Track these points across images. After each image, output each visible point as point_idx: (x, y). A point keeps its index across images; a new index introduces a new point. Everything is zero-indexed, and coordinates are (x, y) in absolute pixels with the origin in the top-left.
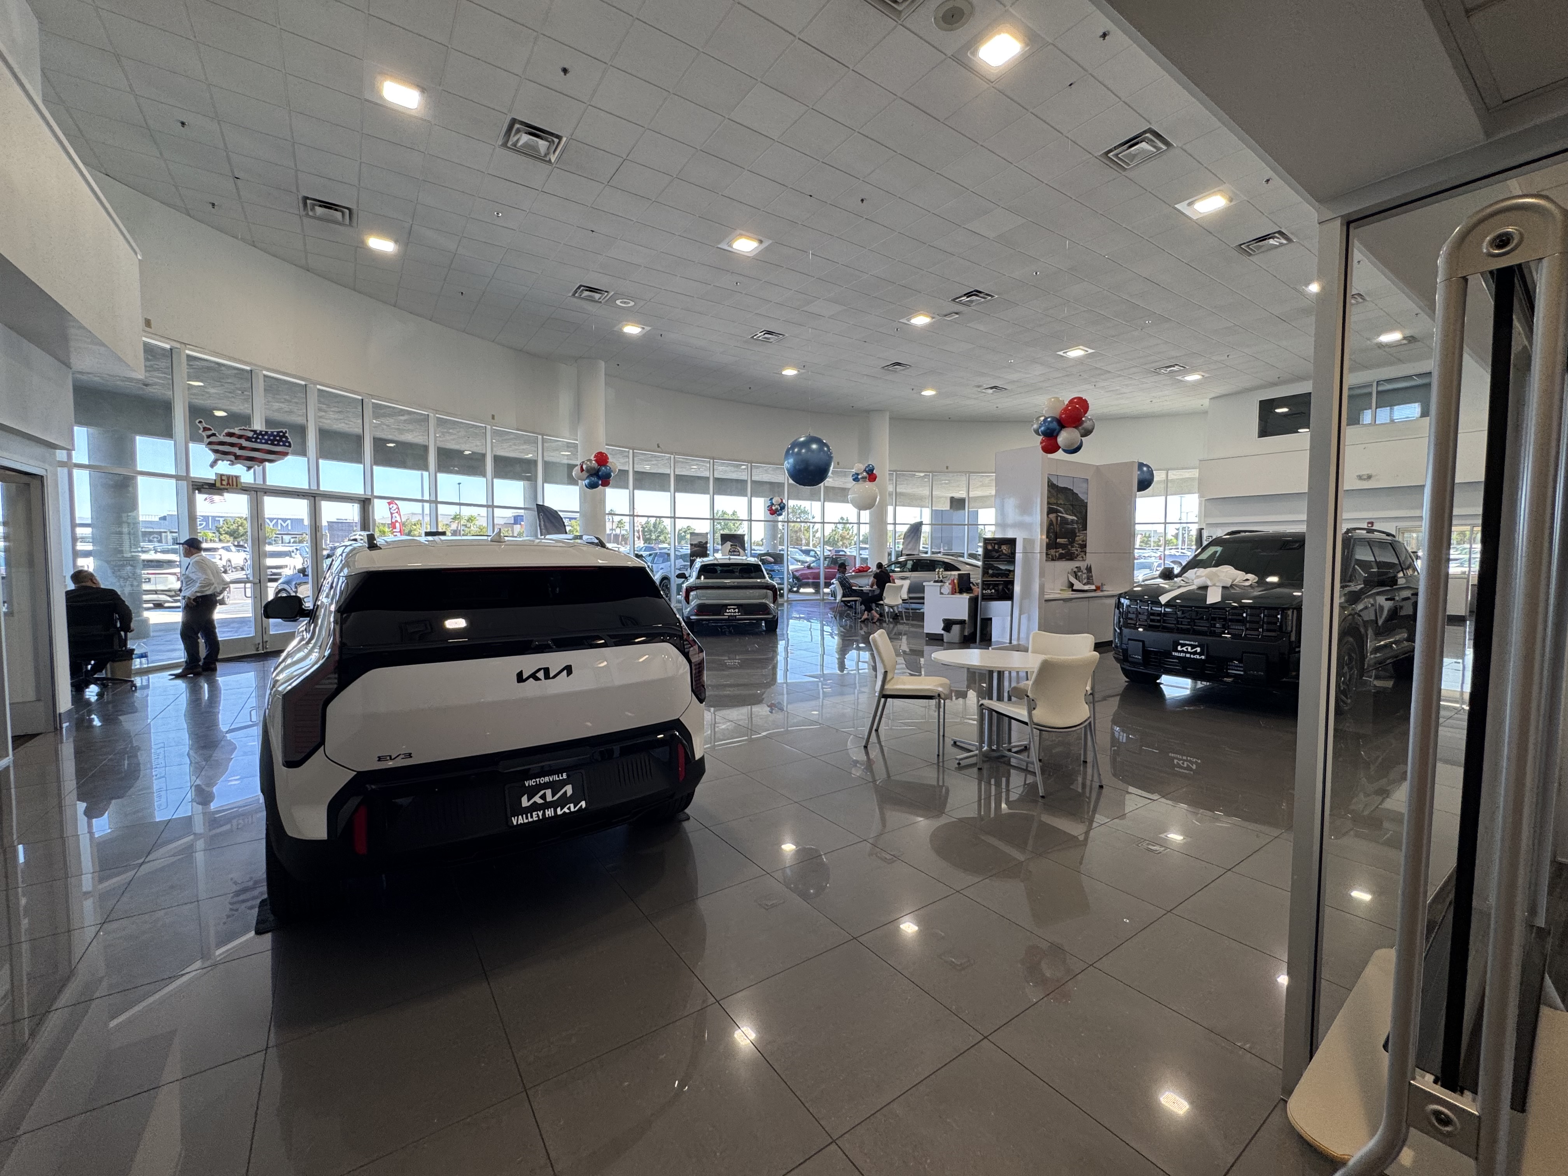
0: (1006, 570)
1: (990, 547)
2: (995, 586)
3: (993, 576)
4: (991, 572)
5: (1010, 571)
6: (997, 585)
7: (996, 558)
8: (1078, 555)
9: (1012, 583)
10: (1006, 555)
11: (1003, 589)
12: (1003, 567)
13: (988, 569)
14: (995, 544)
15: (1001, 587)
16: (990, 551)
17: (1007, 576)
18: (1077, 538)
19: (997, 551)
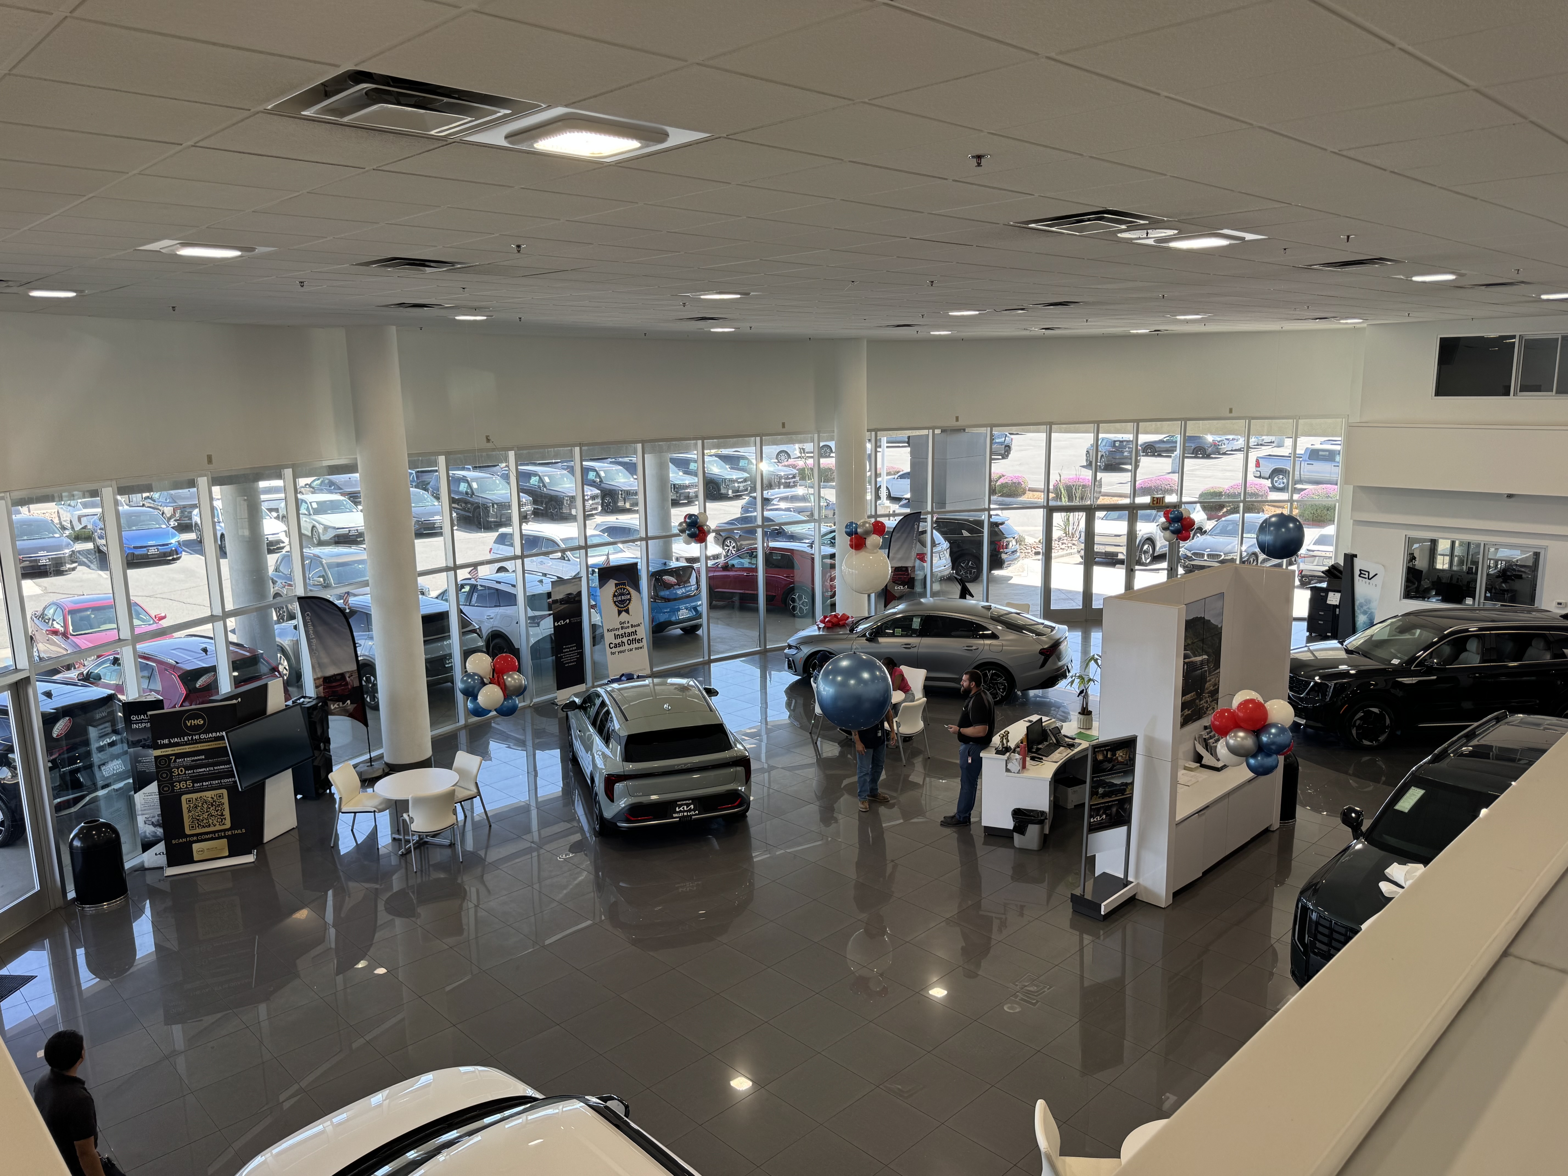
0: (1123, 784)
1: (1100, 757)
2: (1107, 808)
3: (1104, 795)
4: (1101, 790)
5: (1126, 784)
6: (1110, 807)
7: (1109, 770)
8: (1207, 708)
9: (1130, 800)
10: (1121, 763)
11: (1117, 810)
12: (1117, 781)
13: (1098, 787)
14: (1107, 751)
15: (1114, 810)
16: (1102, 762)
17: (1123, 792)
18: (1207, 685)
19: (1110, 761)
